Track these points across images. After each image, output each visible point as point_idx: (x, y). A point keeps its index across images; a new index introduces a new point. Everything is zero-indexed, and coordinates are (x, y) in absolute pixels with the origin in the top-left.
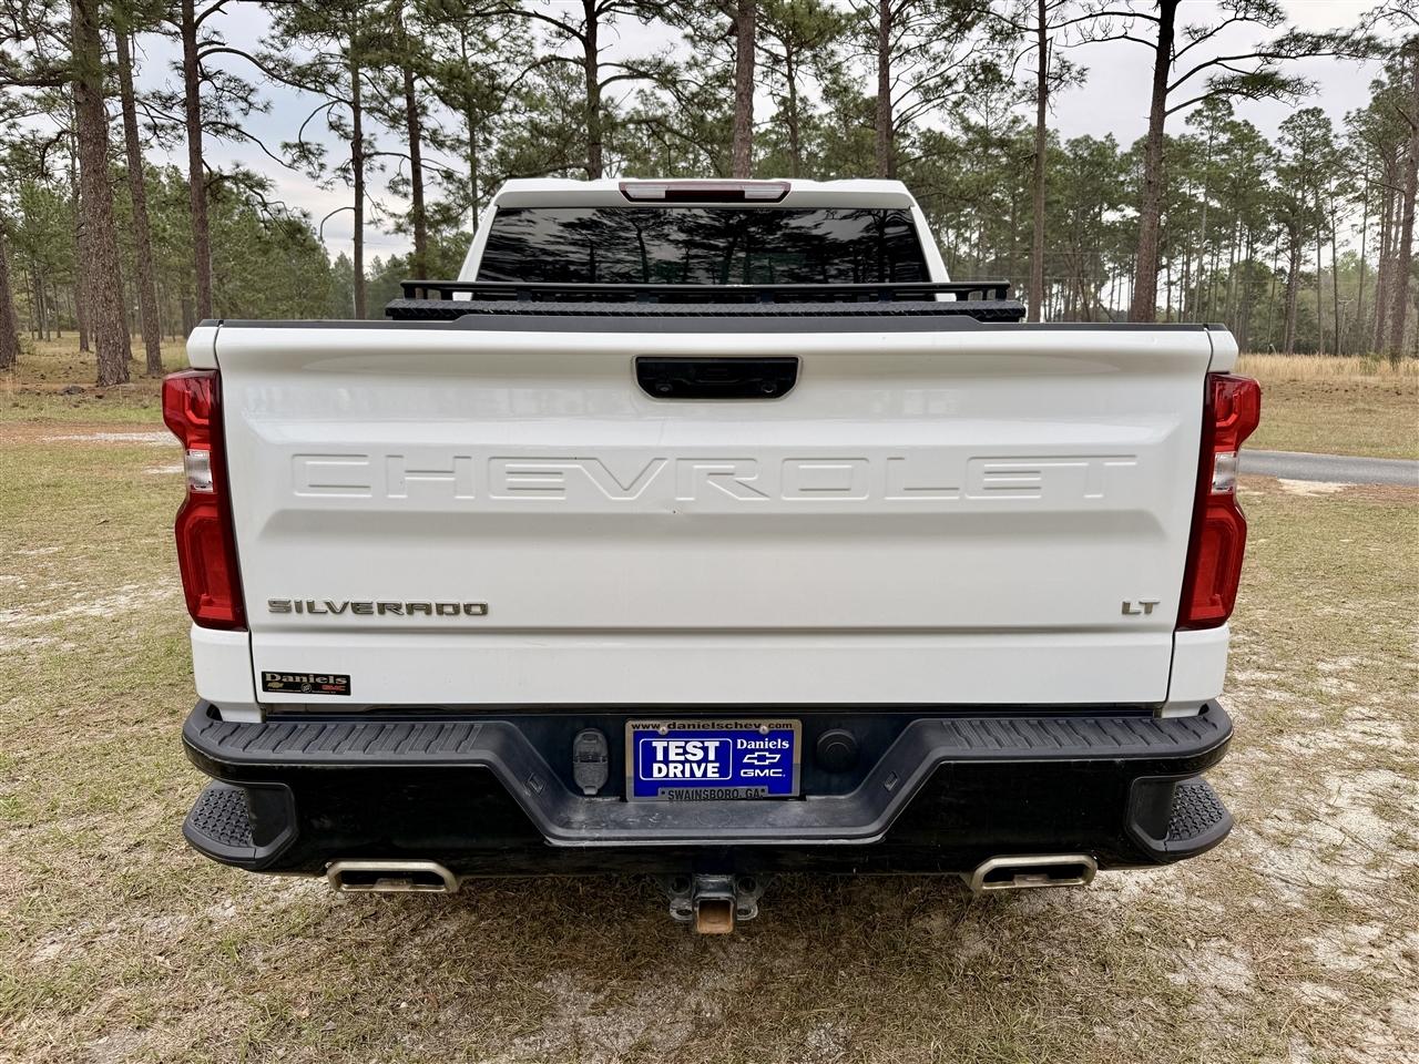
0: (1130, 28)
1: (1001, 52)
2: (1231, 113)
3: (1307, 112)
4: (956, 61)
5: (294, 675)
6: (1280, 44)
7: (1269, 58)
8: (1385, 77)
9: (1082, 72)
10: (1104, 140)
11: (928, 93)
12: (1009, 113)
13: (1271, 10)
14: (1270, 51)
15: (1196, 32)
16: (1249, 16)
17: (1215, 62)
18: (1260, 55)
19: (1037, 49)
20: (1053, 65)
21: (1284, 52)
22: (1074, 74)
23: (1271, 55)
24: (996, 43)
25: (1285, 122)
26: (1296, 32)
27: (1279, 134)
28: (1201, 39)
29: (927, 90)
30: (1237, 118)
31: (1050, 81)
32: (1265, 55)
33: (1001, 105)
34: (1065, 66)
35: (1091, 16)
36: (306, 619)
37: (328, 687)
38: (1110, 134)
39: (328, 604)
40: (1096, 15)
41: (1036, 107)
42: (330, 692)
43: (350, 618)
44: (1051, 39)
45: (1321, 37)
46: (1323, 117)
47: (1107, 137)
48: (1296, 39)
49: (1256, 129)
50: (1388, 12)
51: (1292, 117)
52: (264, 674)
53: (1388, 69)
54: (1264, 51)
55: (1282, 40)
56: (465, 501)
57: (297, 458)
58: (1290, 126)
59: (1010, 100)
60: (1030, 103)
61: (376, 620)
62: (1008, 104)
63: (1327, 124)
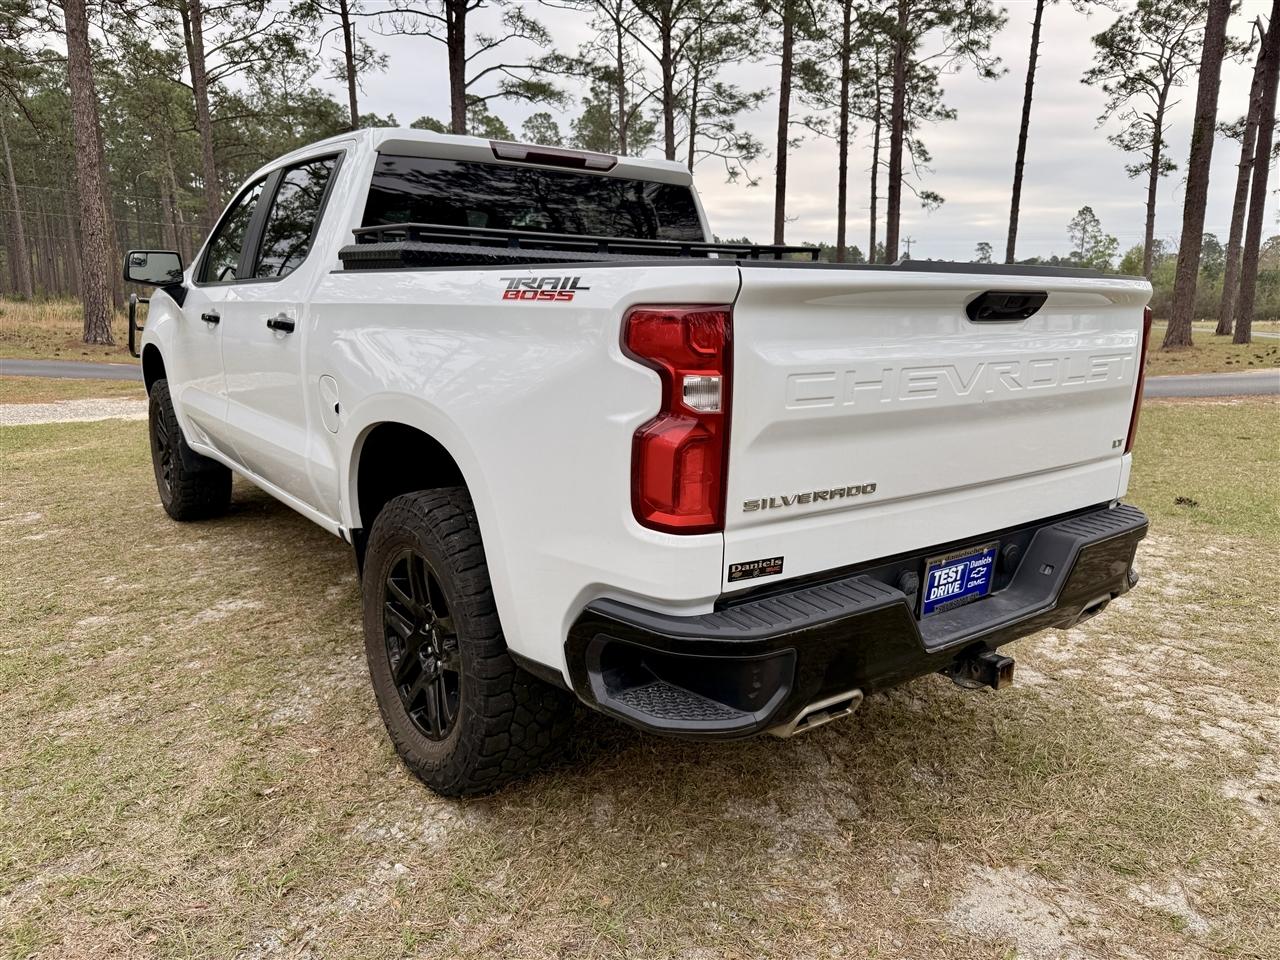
0: (433, 27)
1: (302, 28)
2: (486, 109)
3: (540, 115)
4: (259, 28)
5: (749, 563)
6: (545, 60)
7: (537, 71)
8: (590, 96)
9: (384, 58)
10: (387, 119)
11: (235, 58)
12: (305, 85)
13: (541, 32)
14: (538, 65)
15: (485, 40)
16: (525, 34)
17: (499, 67)
18: (531, 66)
19: (341, 31)
20: (357, 49)
21: (548, 68)
22: (377, 59)
23: (539, 68)
24: (297, 19)
25: (526, 122)
26: (557, 53)
27: (523, 131)
28: (489, 46)
29: (234, 53)
30: (491, 114)
31: (357, 62)
32: (535, 68)
33: (298, 76)
34: (368, 50)
35: (397, 10)
36: (768, 513)
37: (768, 570)
38: (391, 115)
39: (783, 498)
40: (402, 11)
41: (347, 84)
42: (770, 573)
43: (796, 509)
44: (354, 23)
45: (573, 60)
46: (551, 121)
47: (389, 117)
48: (558, 59)
49: (505, 124)
50: (597, 47)
51: (530, 118)
52: (731, 567)
53: (592, 89)
54: (534, 64)
55: (547, 58)
56: (886, 404)
57: (793, 377)
58: (530, 125)
59: (306, 73)
60: (339, 79)
61: (812, 507)
62: (305, 76)
63: (555, 127)
